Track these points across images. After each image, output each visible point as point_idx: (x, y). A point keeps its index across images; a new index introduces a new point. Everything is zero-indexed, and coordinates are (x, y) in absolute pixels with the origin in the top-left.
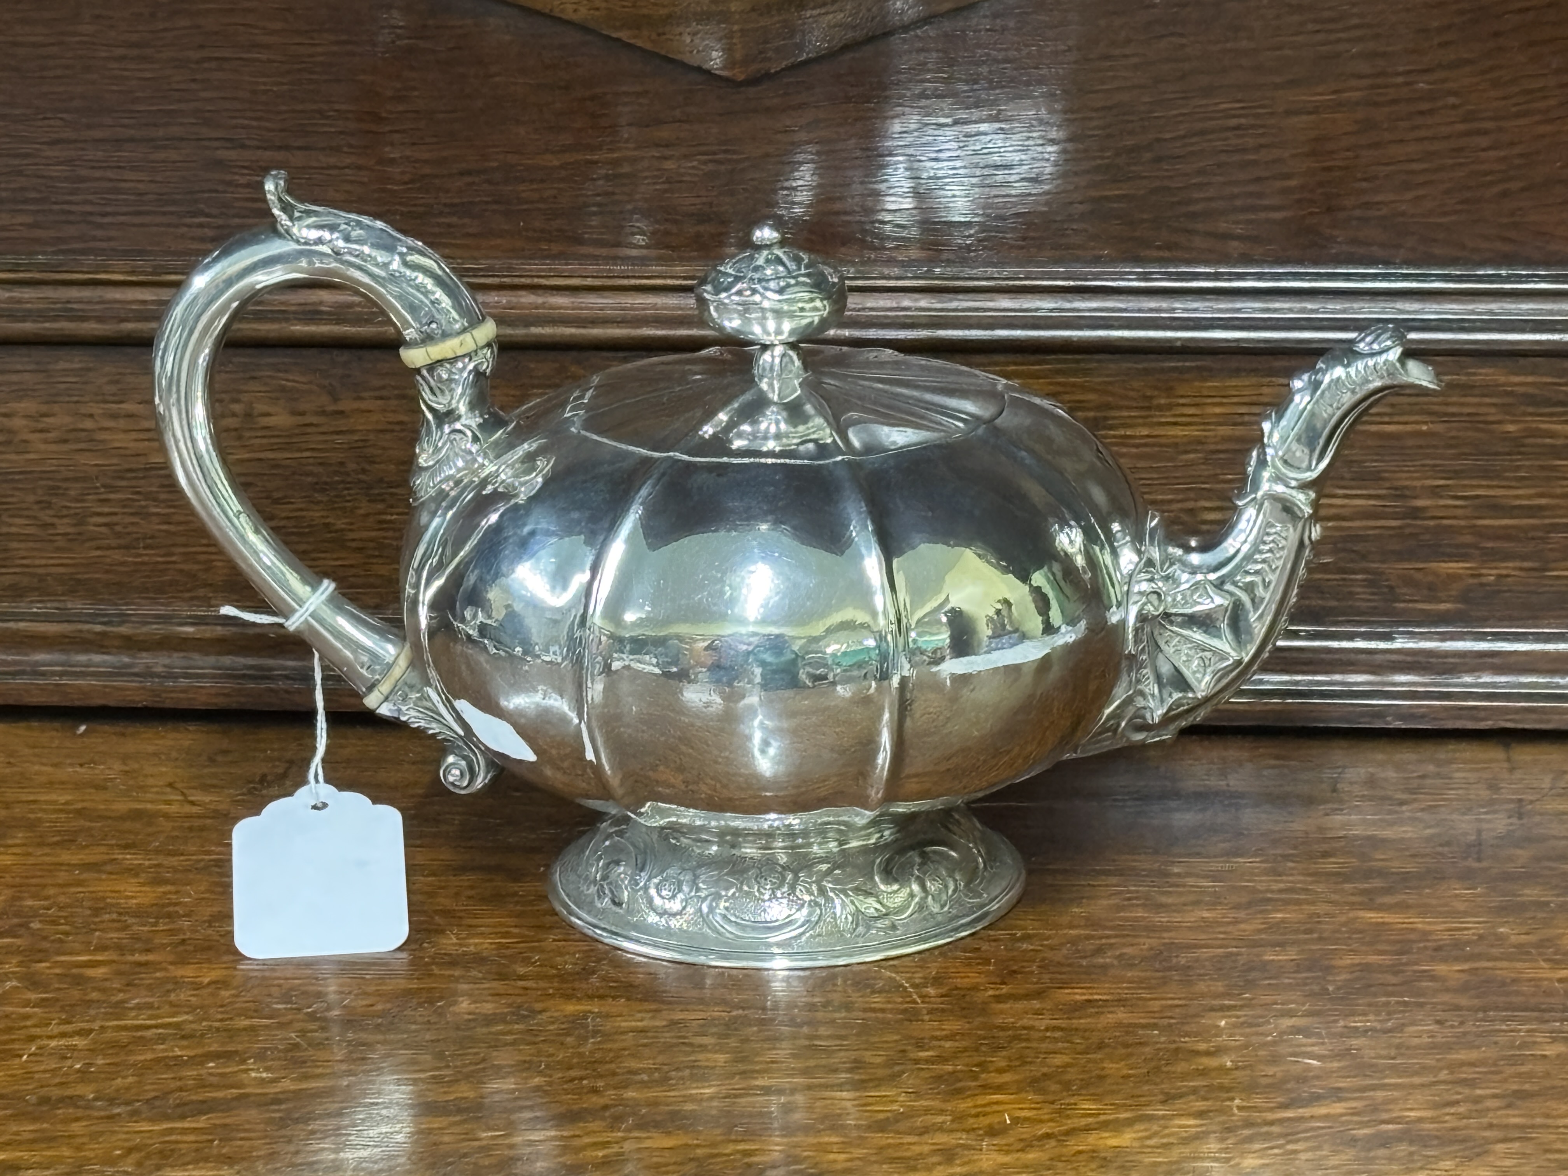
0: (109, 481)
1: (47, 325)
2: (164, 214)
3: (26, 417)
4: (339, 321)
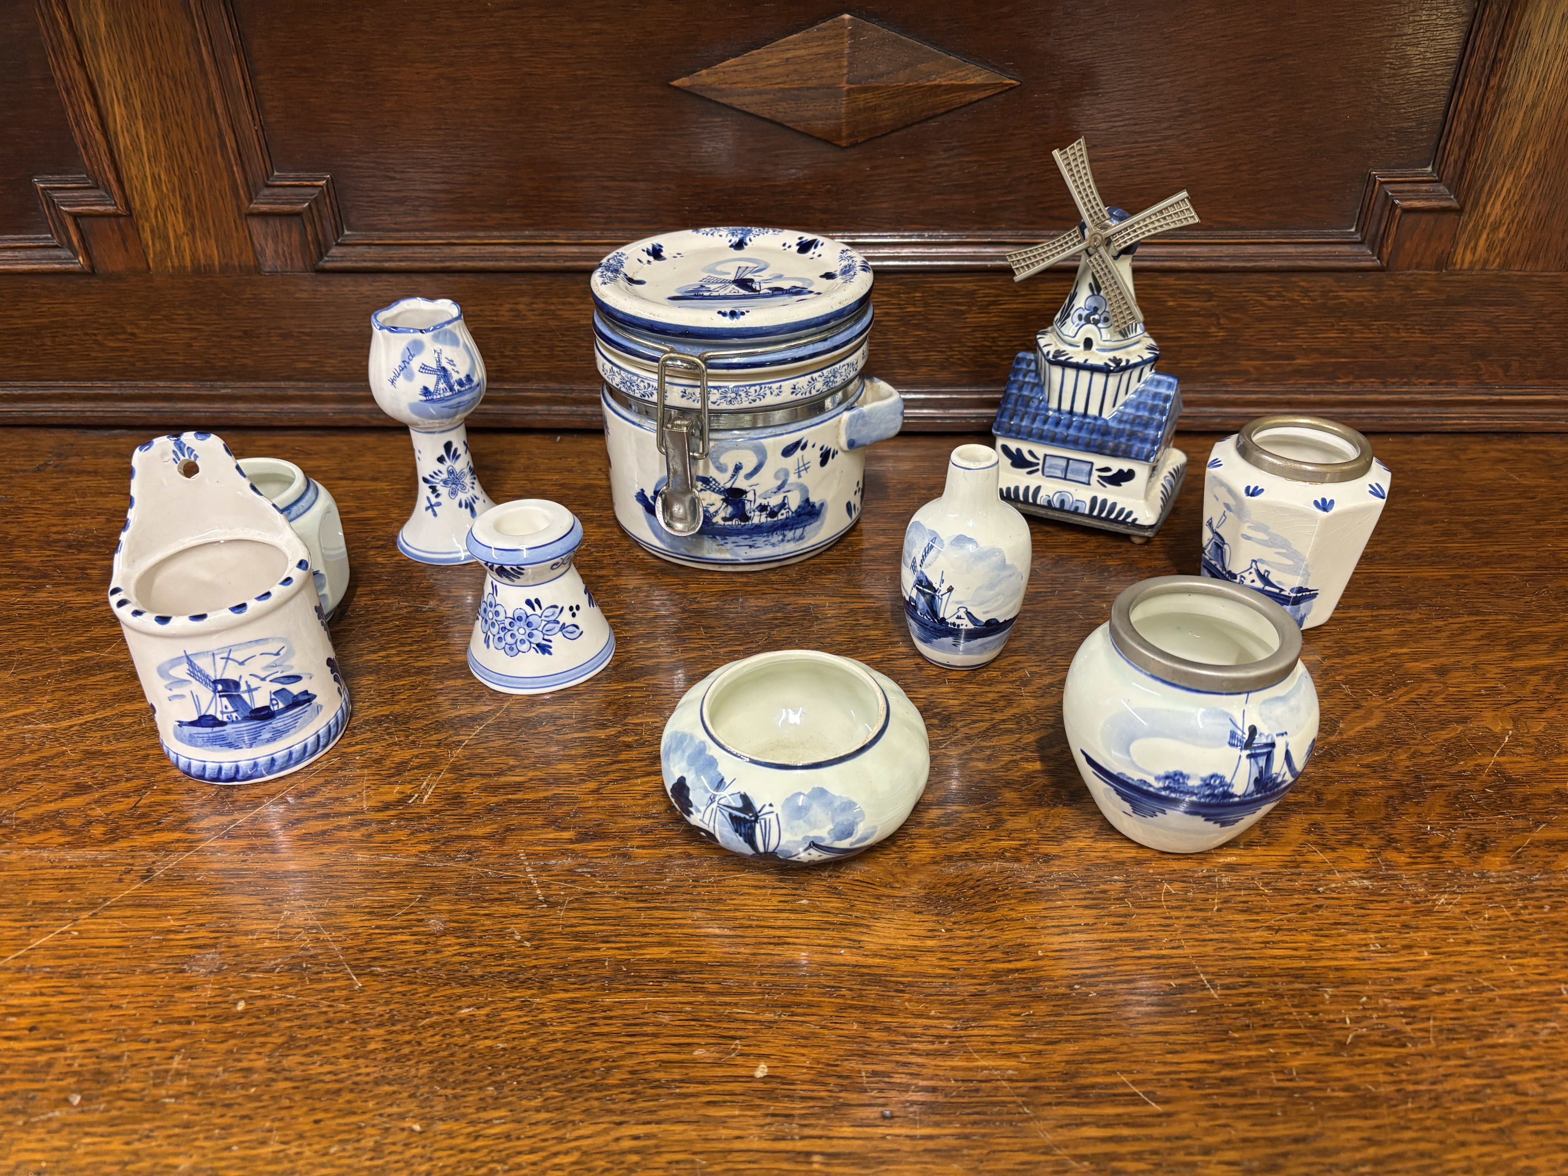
1: (531, 263)
3: (525, 304)
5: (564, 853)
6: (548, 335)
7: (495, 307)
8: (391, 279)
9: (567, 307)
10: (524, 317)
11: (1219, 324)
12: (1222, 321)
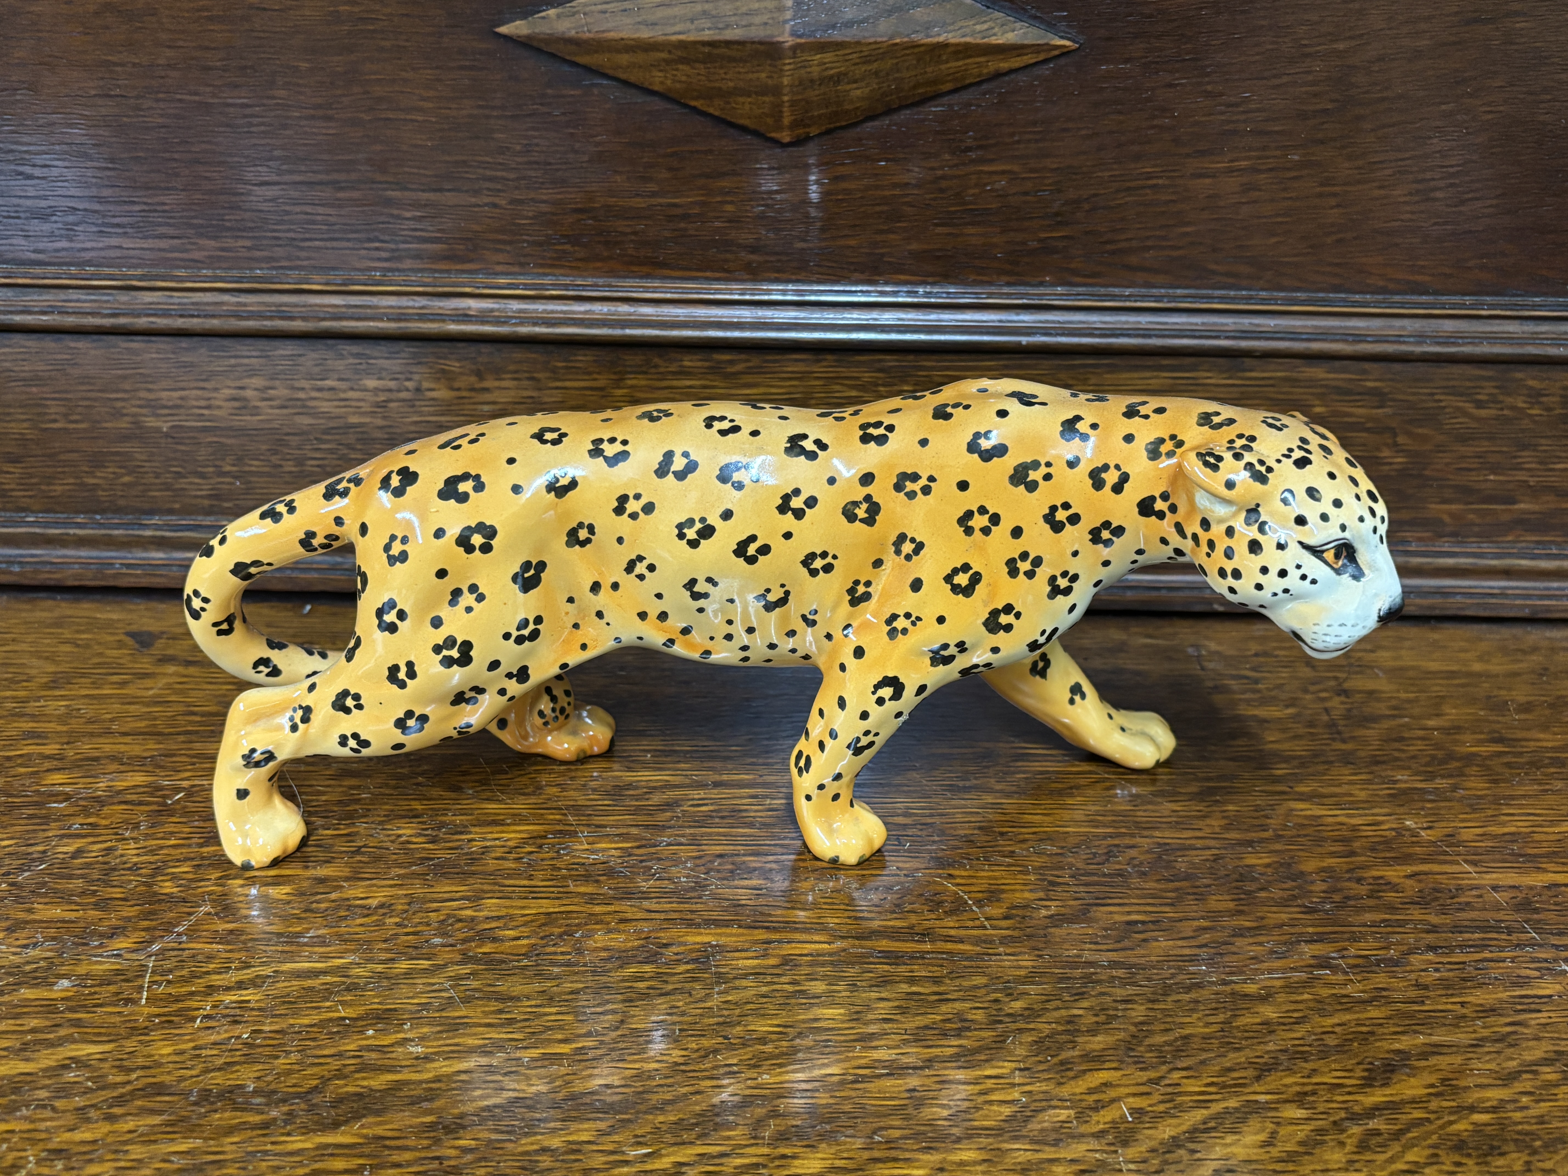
0: (318, 436)
1: (265, 323)
2: (349, 240)
3: (256, 389)
4: (483, 323)
6: (294, 440)
7: (207, 394)
8: (29, 343)
9: (326, 395)
10: (255, 412)
11: (1396, 444)
12: (1400, 440)
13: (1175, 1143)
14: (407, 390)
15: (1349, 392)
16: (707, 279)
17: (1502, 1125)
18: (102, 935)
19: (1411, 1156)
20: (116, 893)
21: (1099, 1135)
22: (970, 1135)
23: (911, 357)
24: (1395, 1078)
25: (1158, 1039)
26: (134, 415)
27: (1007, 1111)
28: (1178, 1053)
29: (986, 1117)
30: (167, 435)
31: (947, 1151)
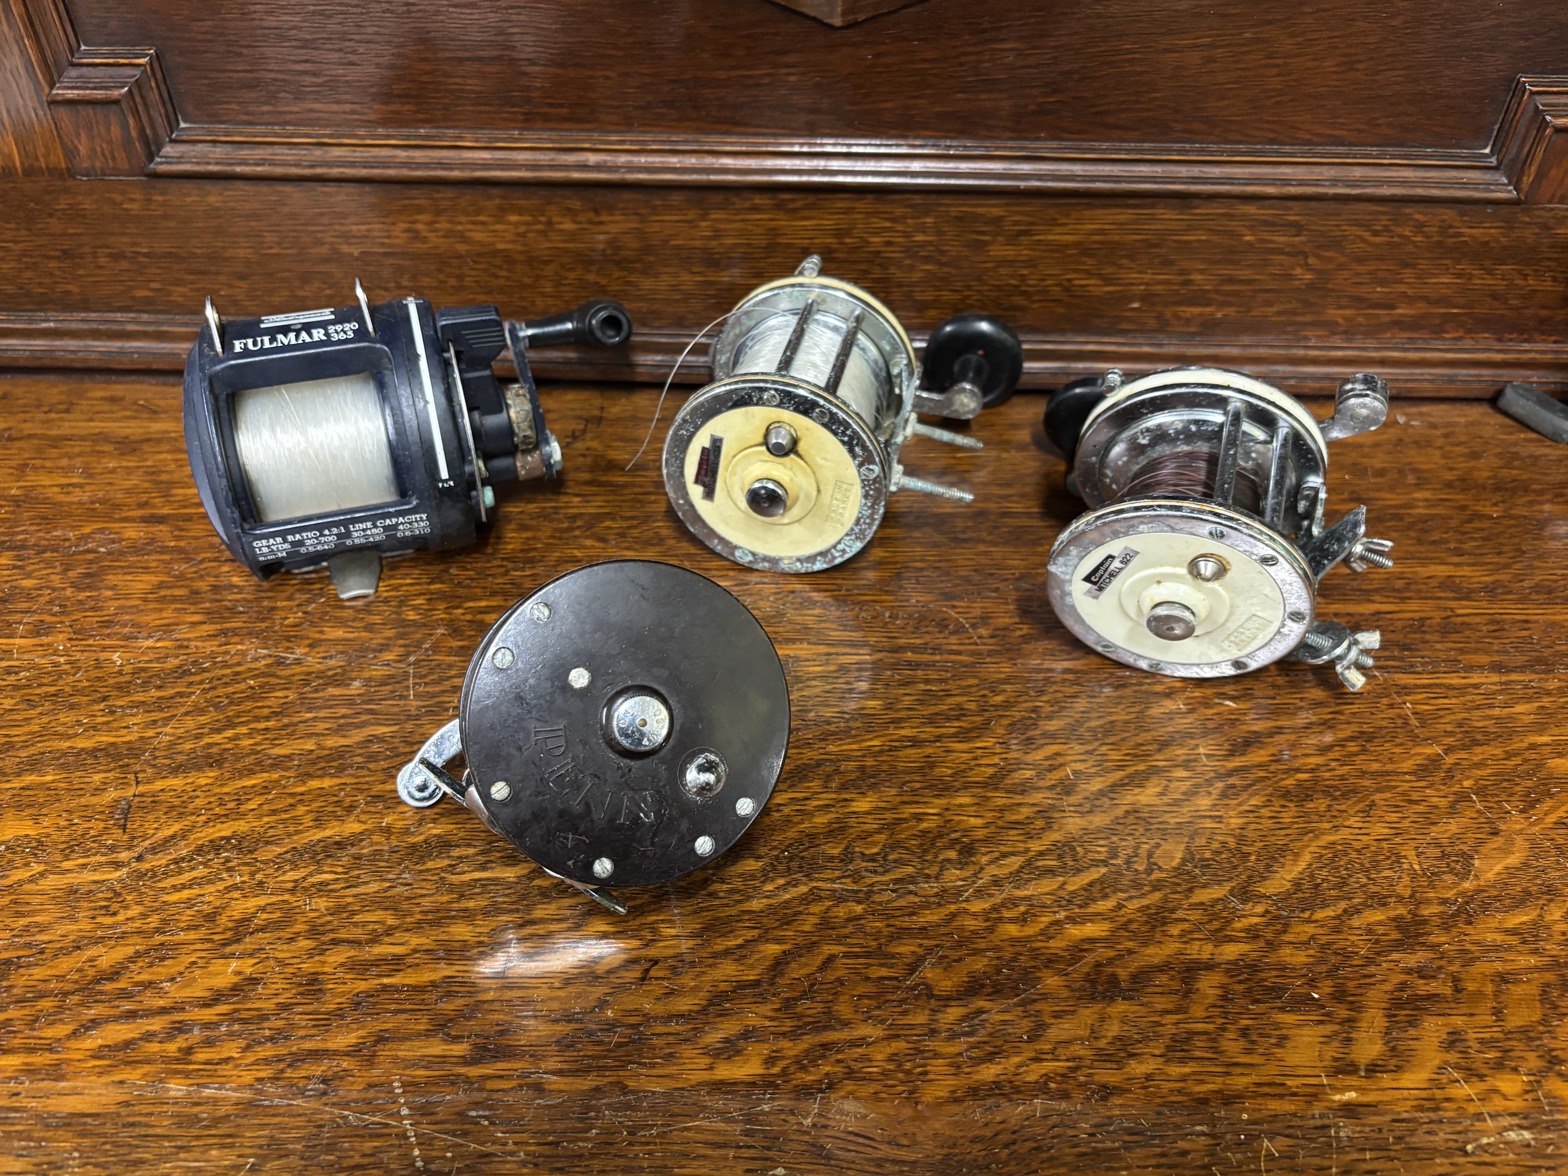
1: (431, 172)
3: (425, 223)
4: (600, 172)
5: (453, 1081)
6: (455, 262)
7: (386, 227)
8: (248, 188)
9: (479, 227)
10: (425, 240)
11: (1307, 264)
12: (1311, 261)
13: (1102, 793)
14: (541, 223)
15: (1273, 224)
16: (775, 135)
17: (1316, 781)
18: (374, 651)
19: (1253, 802)
20: (377, 619)
21: (1051, 788)
22: (966, 787)
23: (933, 197)
24: (1250, 750)
25: (1094, 724)
26: (332, 243)
27: (991, 771)
28: (1107, 732)
29: (977, 775)
30: (357, 259)
31: (951, 797)
